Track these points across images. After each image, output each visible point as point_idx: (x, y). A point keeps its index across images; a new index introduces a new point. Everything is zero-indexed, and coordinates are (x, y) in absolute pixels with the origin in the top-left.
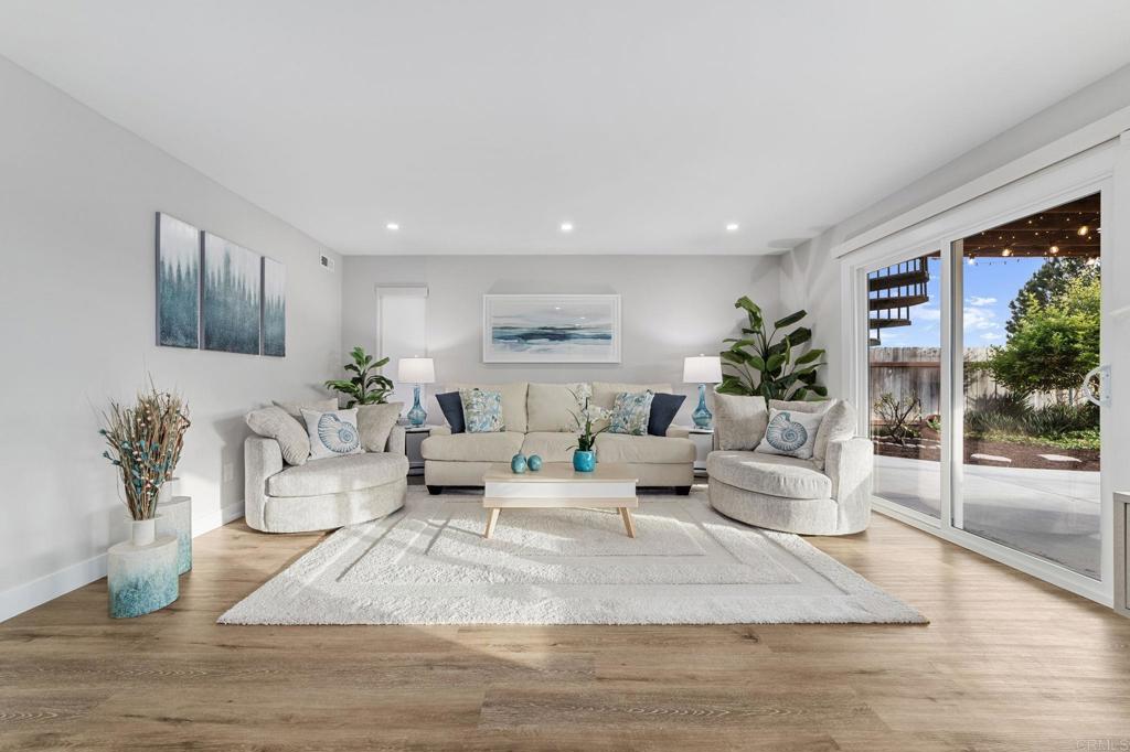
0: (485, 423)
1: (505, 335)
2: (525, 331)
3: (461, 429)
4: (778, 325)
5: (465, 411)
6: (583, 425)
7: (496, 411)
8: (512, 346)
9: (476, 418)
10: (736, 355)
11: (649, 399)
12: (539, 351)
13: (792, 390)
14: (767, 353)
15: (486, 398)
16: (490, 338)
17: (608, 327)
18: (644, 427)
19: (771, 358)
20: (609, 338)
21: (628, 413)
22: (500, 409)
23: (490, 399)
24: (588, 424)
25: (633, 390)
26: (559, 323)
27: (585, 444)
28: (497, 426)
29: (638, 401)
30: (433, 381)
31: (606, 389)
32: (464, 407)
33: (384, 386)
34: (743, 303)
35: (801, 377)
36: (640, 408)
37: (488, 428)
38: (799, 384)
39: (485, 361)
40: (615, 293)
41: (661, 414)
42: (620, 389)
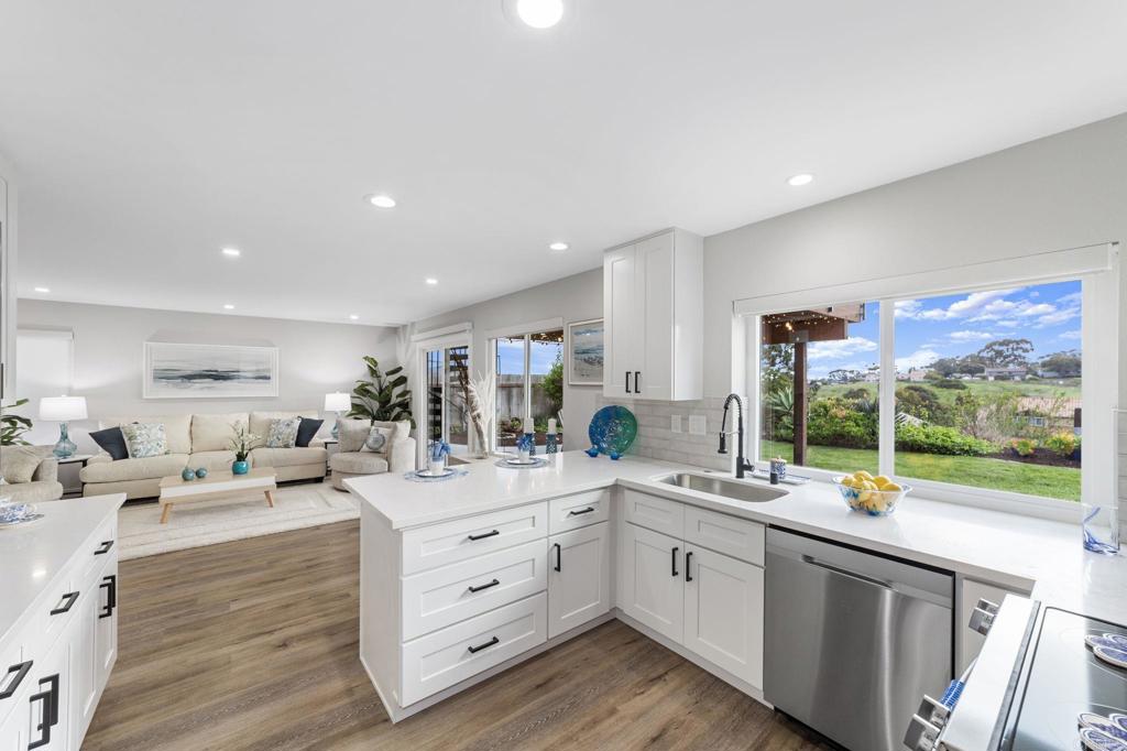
0: (150, 450)
1: (164, 376)
2: (189, 373)
3: (125, 456)
4: (388, 374)
5: (127, 443)
6: (240, 446)
7: (160, 439)
8: (176, 385)
9: (140, 447)
10: (362, 390)
11: (297, 424)
12: (202, 389)
13: (394, 414)
14: (381, 391)
15: (150, 430)
16: (150, 378)
17: (269, 370)
18: (292, 442)
19: (383, 394)
20: (269, 378)
21: (280, 434)
22: (164, 436)
23: (153, 431)
24: (243, 445)
25: (285, 417)
26: (221, 367)
27: (241, 457)
28: (162, 450)
29: (288, 425)
30: (86, 417)
31: (263, 416)
32: (126, 439)
33: (14, 424)
34: (366, 358)
35: (399, 405)
36: (290, 430)
37: (153, 452)
38: (398, 410)
39: (145, 397)
40: (274, 346)
41: (306, 431)
42: (276, 416)
